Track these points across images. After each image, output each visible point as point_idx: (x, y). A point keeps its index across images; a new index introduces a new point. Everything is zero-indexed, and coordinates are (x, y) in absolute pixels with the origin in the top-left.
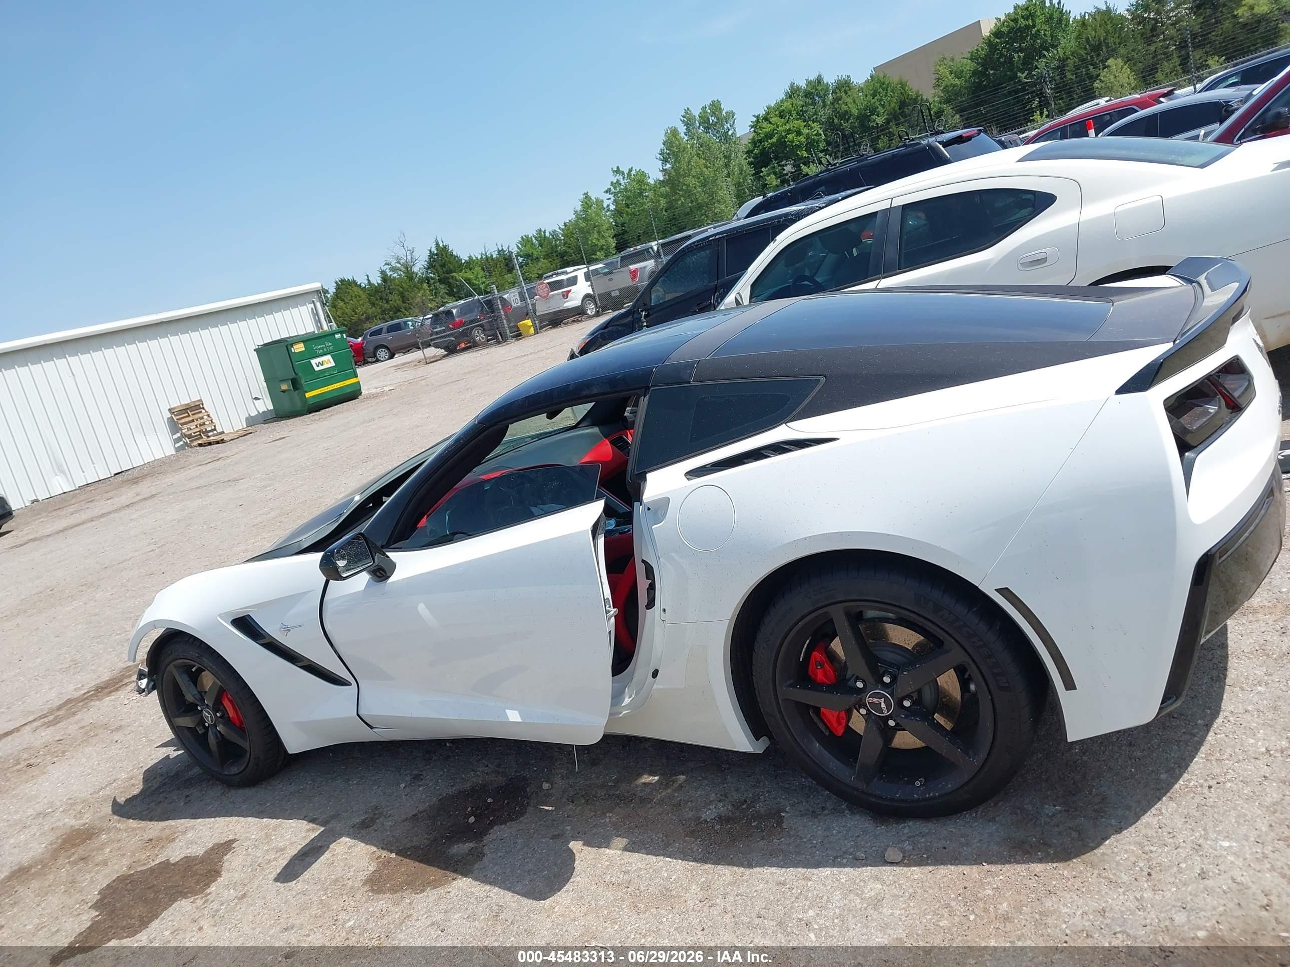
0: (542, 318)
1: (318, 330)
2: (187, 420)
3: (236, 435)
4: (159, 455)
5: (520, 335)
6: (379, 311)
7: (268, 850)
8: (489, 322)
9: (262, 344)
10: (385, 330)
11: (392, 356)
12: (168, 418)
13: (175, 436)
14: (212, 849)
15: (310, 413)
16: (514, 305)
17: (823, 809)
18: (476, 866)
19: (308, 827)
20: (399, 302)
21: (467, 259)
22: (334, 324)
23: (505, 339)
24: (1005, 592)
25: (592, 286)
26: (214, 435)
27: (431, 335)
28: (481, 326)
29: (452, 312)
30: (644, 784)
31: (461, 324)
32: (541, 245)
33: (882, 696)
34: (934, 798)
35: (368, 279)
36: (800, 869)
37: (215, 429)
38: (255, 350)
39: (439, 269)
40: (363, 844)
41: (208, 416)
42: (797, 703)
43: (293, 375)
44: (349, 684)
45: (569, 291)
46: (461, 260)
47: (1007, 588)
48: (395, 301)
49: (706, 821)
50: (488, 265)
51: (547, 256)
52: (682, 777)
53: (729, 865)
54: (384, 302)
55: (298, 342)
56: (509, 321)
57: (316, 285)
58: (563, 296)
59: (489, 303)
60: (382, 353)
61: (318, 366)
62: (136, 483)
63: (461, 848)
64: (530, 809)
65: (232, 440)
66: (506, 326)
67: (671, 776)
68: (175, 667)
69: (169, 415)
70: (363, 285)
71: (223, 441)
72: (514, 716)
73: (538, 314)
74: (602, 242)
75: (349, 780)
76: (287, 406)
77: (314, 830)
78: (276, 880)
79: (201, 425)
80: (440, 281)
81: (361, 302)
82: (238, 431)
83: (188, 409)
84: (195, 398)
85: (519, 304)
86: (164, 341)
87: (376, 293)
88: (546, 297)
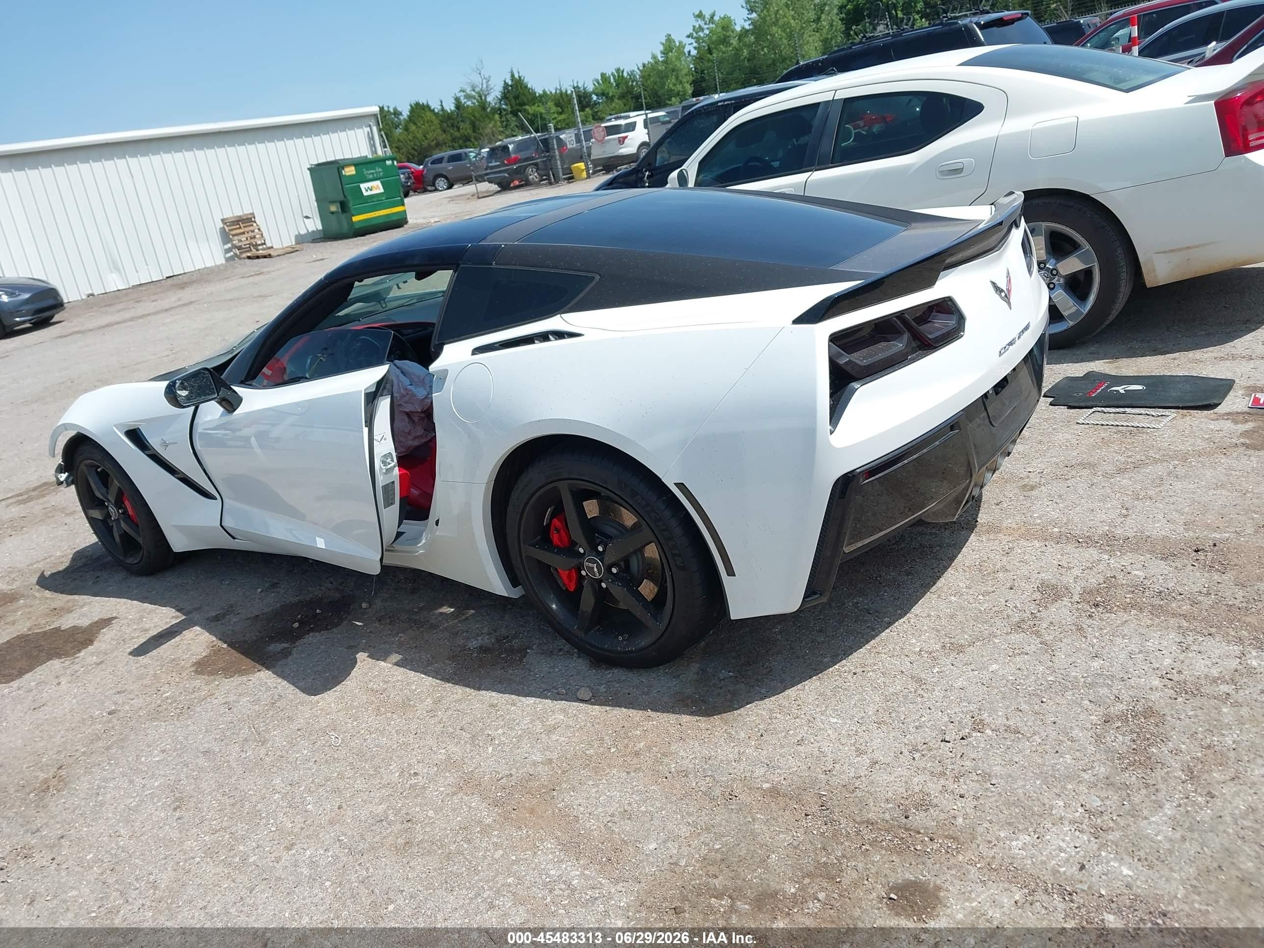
0: (596, 163)
1: (372, 155)
2: (238, 231)
3: (282, 252)
4: (210, 264)
5: (572, 178)
6: (450, 138)
7: (135, 629)
8: (543, 161)
9: (316, 163)
10: (445, 160)
11: (450, 187)
12: (221, 228)
13: (227, 247)
14: (96, 622)
15: (356, 237)
16: (569, 146)
17: (560, 650)
18: (280, 663)
19: (174, 615)
20: (470, 131)
21: (541, 92)
22: (388, 149)
23: (557, 181)
24: (681, 486)
25: (648, 134)
26: (263, 249)
27: (486, 169)
28: (536, 165)
29: (508, 148)
30: (441, 613)
31: (516, 160)
32: (617, 85)
33: (595, 562)
34: (631, 652)
35: (442, 105)
36: (513, 696)
37: (264, 244)
38: (308, 169)
39: (513, 101)
40: (208, 634)
41: (259, 229)
42: (539, 562)
43: (341, 198)
44: (213, 498)
45: (626, 137)
46: (535, 93)
47: (682, 484)
48: (466, 129)
49: (469, 649)
50: (561, 101)
51: (622, 97)
52: (472, 611)
53: (464, 686)
54: (455, 129)
55: (349, 165)
56: (563, 163)
57: (376, 109)
58: (620, 141)
59: (545, 142)
60: (441, 183)
61: (367, 191)
62: (183, 288)
63: (276, 647)
64: (345, 622)
65: (279, 255)
66: (560, 167)
67: (464, 610)
68: (86, 465)
69: (221, 225)
70: (436, 111)
71: (270, 256)
72: (321, 543)
73: (592, 158)
74: (679, 87)
75: (223, 580)
76: (334, 227)
77: (177, 617)
78: (131, 653)
79: (251, 238)
80: (511, 112)
81: (433, 128)
82: (287, 247)
83: (239, 221)
84: (247, 211)
85: (575, 145)
86: (221, 151)
87: (448, 120)
88: (602, 142)
